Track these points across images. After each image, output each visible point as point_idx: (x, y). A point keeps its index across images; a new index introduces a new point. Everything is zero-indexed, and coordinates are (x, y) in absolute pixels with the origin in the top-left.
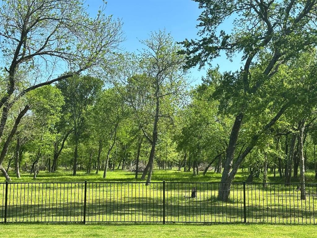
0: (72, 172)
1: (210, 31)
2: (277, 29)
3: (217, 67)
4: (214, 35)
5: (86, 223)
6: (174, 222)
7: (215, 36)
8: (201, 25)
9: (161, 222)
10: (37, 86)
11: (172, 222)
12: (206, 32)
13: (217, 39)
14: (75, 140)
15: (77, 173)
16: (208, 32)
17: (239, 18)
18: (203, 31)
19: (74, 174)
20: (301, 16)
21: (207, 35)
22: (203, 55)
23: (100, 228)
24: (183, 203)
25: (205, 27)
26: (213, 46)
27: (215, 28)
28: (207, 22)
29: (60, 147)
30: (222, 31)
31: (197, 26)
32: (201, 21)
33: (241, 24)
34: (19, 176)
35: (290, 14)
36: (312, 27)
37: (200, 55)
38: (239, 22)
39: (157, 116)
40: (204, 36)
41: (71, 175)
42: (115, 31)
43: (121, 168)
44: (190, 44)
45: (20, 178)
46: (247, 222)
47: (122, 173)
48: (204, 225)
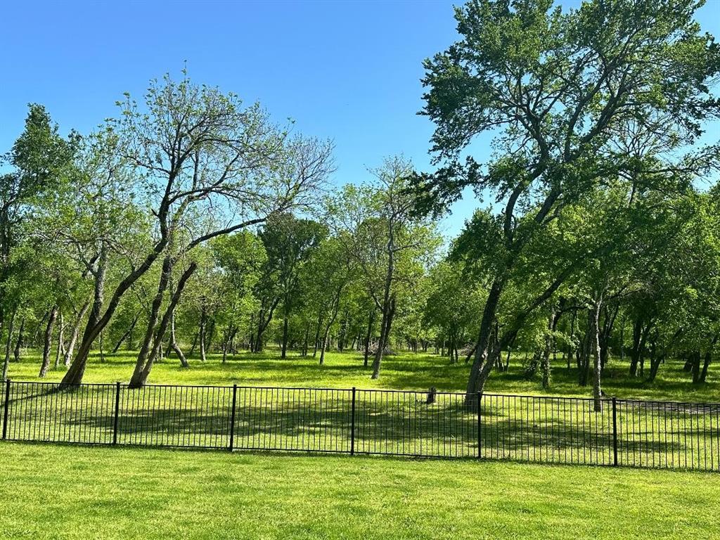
0: (279, 354)
1: (450, 157)
2: (555, 153)
3: (489, 207)
4: (457, 164)
5: (234, 450)
6: (368, 453)
7: (459, 164)
8: (435, 149)
9: (347, 452)
10: (211, 236)
11: (365, 453)
12: (443, 160)
13: (460, 168)
14: (287, 310)
15: (288, 354)
16: (447, 158)
17: (500, 137)
18: (440, 158)
19: (283, 357)
20: (594, 132)
21: (444, 164)
22: (440, 194)
23: (245, 462)
24: (410, 413)
25: (441, 151)
26: (456, 180)
27: (458, 151)
28: (445, 144)
29: (267, 318)
30: (469, 157)
31: (430, 151)
32: (435, 143)
33: (504, 145)
34: (204, 358)
35: (575, 129)
36: (613, 149)
37: (436, 193)
38: (501, 143)
39: (389, 279)
40: (441, 165)
41: (277, 358)
42: (322, 157)
43: (355, 347)
44: (421, 179)
45: (205, 361)
46: (482, 456)
47: (351, 356)
48: (413, 460)
